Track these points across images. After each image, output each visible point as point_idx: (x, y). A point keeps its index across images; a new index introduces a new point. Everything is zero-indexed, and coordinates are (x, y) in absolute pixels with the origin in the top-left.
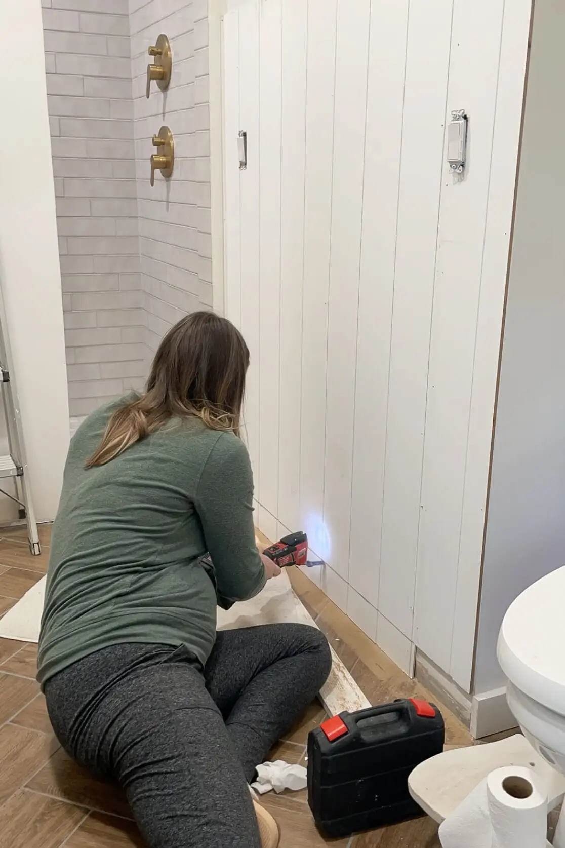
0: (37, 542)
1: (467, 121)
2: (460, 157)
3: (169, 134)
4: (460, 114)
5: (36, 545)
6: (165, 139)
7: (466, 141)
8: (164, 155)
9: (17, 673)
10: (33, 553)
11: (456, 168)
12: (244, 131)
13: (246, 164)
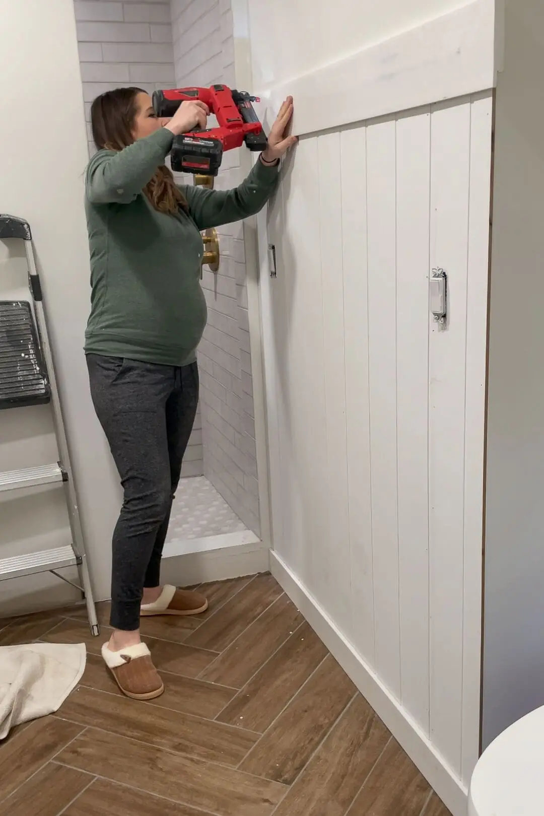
0: (96, 624)
1: (446, 279)
2: (441, 310)
3: (214, 233)
4: (439, 272)
5: (95, 628)
6: (210, 237)
7: (446, 295)
8: (211, 252)
9: (68, 764)
10: (93, 634)
11: (439, 319)
12: (274, 244)
13: (275, 274)
